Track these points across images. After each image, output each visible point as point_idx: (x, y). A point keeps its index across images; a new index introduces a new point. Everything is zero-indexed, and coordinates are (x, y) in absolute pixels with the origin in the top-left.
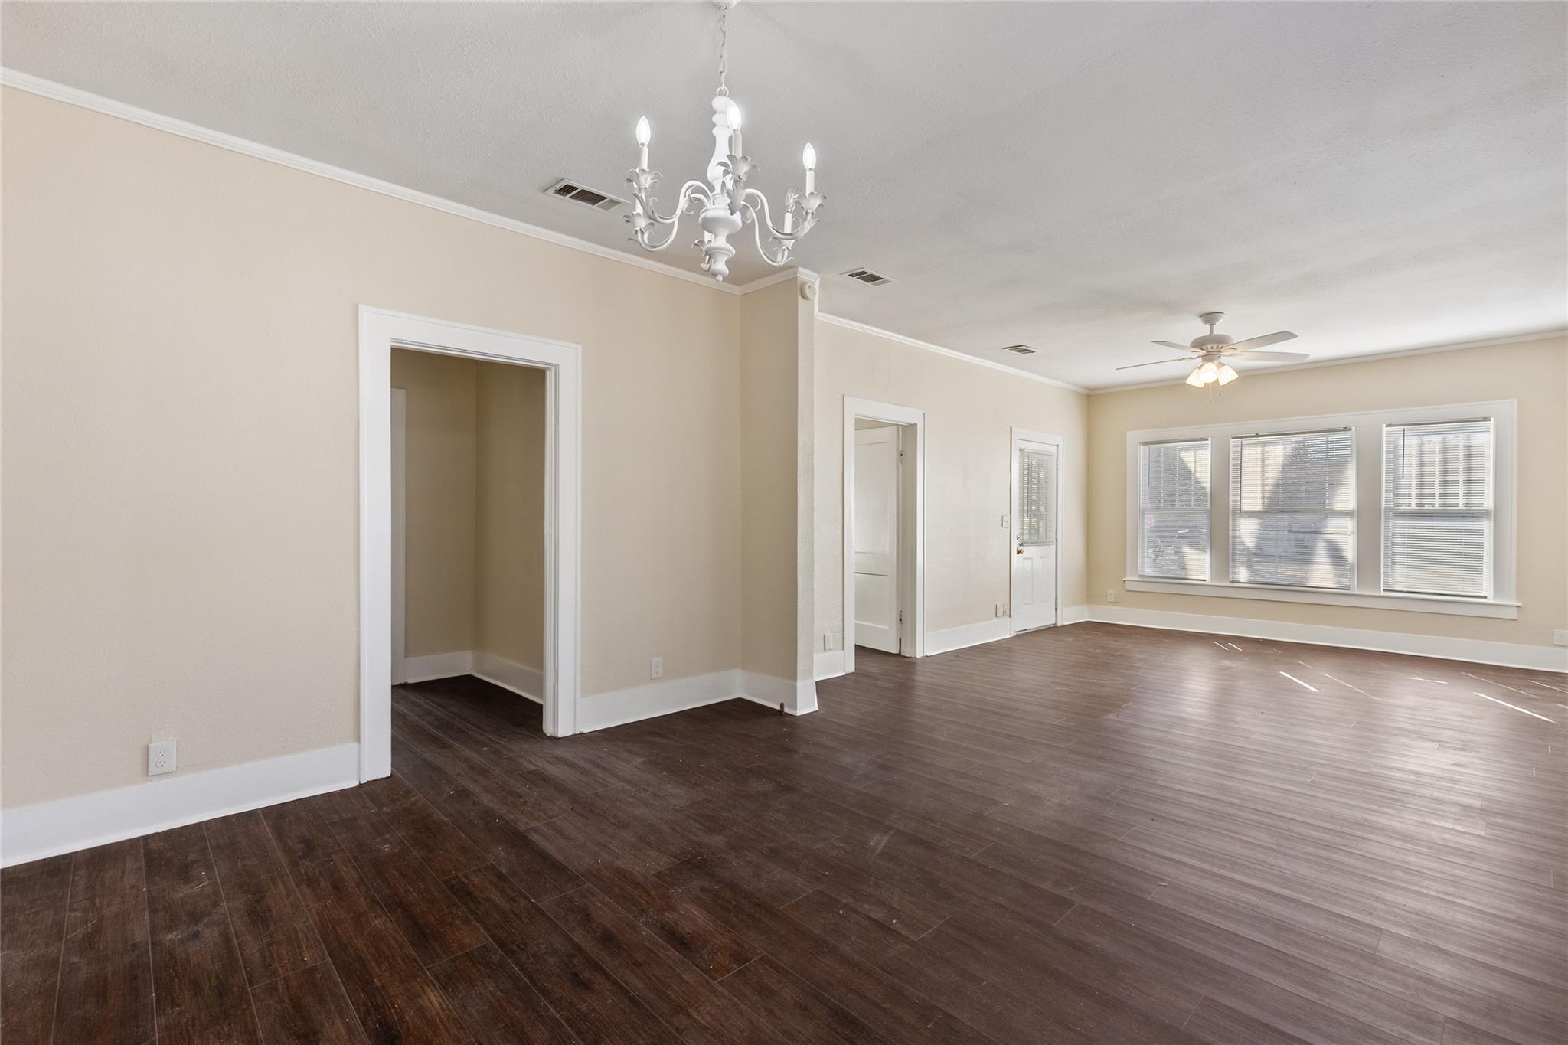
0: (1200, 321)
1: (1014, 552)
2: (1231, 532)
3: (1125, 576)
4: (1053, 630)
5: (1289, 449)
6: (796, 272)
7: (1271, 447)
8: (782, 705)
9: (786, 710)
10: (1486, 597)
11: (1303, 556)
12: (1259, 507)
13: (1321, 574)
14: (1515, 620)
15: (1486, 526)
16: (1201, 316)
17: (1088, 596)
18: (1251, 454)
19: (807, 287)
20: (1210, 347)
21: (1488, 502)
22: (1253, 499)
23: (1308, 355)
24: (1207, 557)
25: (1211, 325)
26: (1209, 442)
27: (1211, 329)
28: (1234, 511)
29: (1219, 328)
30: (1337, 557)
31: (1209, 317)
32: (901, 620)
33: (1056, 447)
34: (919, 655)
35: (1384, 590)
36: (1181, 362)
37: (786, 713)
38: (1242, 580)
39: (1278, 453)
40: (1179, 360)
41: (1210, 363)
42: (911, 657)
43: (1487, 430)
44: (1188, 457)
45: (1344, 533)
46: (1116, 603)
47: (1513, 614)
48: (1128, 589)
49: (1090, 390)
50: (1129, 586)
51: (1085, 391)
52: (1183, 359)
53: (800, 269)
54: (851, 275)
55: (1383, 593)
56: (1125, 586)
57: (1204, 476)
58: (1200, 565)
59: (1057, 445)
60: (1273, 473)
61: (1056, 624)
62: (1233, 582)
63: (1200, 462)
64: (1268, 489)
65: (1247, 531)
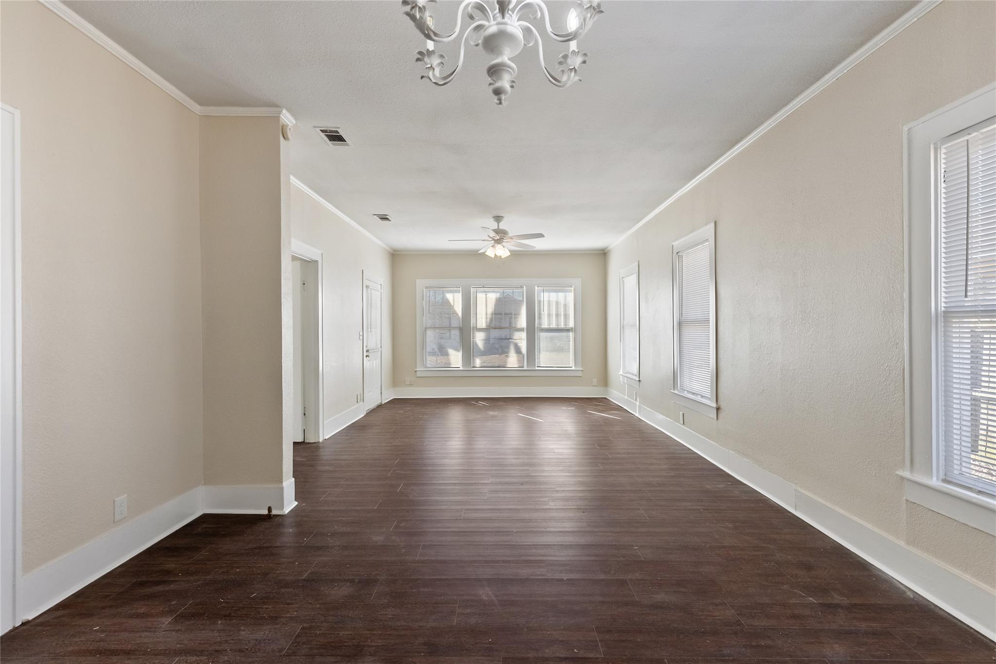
0: (492, 219)
1: (365, 357)
2: (472, 340)
3: (416, 368)
4: (380, 406)
5: (498, 295)
6: (280, 112)
7: (490, 294)
8: (270, 509)
9: (274, 512)
10: (571, 367)
11: (504, 351)
12: (484, 326)
13: (512, 361)
14: (581, 376)
15: (571, 334)
16: (494, 217)
17: (393, 382)
18: (481, 296)
19: (288, 129)
20: (500, 236)
21: (571, 324)
22: (482, 322)
23: (535, 247)
24: (460, 354)
25: (498, 223)
26: (461, 289)
27: (498, 226)
28: (473, 328)
29: (503, 226)
30: (518, 351)
31: (498, 219)
32: (305, 415)
33: (380, 286)
34: (321, 440)
35: (537, 367)
36: (484, 241)
37: (274, 515)
38: (477, 366)
39: (493, 297)
40: (483, 240)
41: (499, 245)
42: (314, 443)
43: (571, 292)
44: (449, 296)
45: (521, 339)
46: (410, 385)
47: (580, 374)
48: (418, 376)
49: (394, 251)
50: (419, 374)
51: (392, 251)
52: (485, 240)
53: (284, 111)
54: (322, 131)
55: (537, 368)
56: (416, 374)
57: (458, 309)
58: (456, 358)
59: (381, 285)
60: (491, 309)
61: (381, 403)
62: (473, 367)
63: (456, 300)
64: (489, 316)
65: (479, 339)
